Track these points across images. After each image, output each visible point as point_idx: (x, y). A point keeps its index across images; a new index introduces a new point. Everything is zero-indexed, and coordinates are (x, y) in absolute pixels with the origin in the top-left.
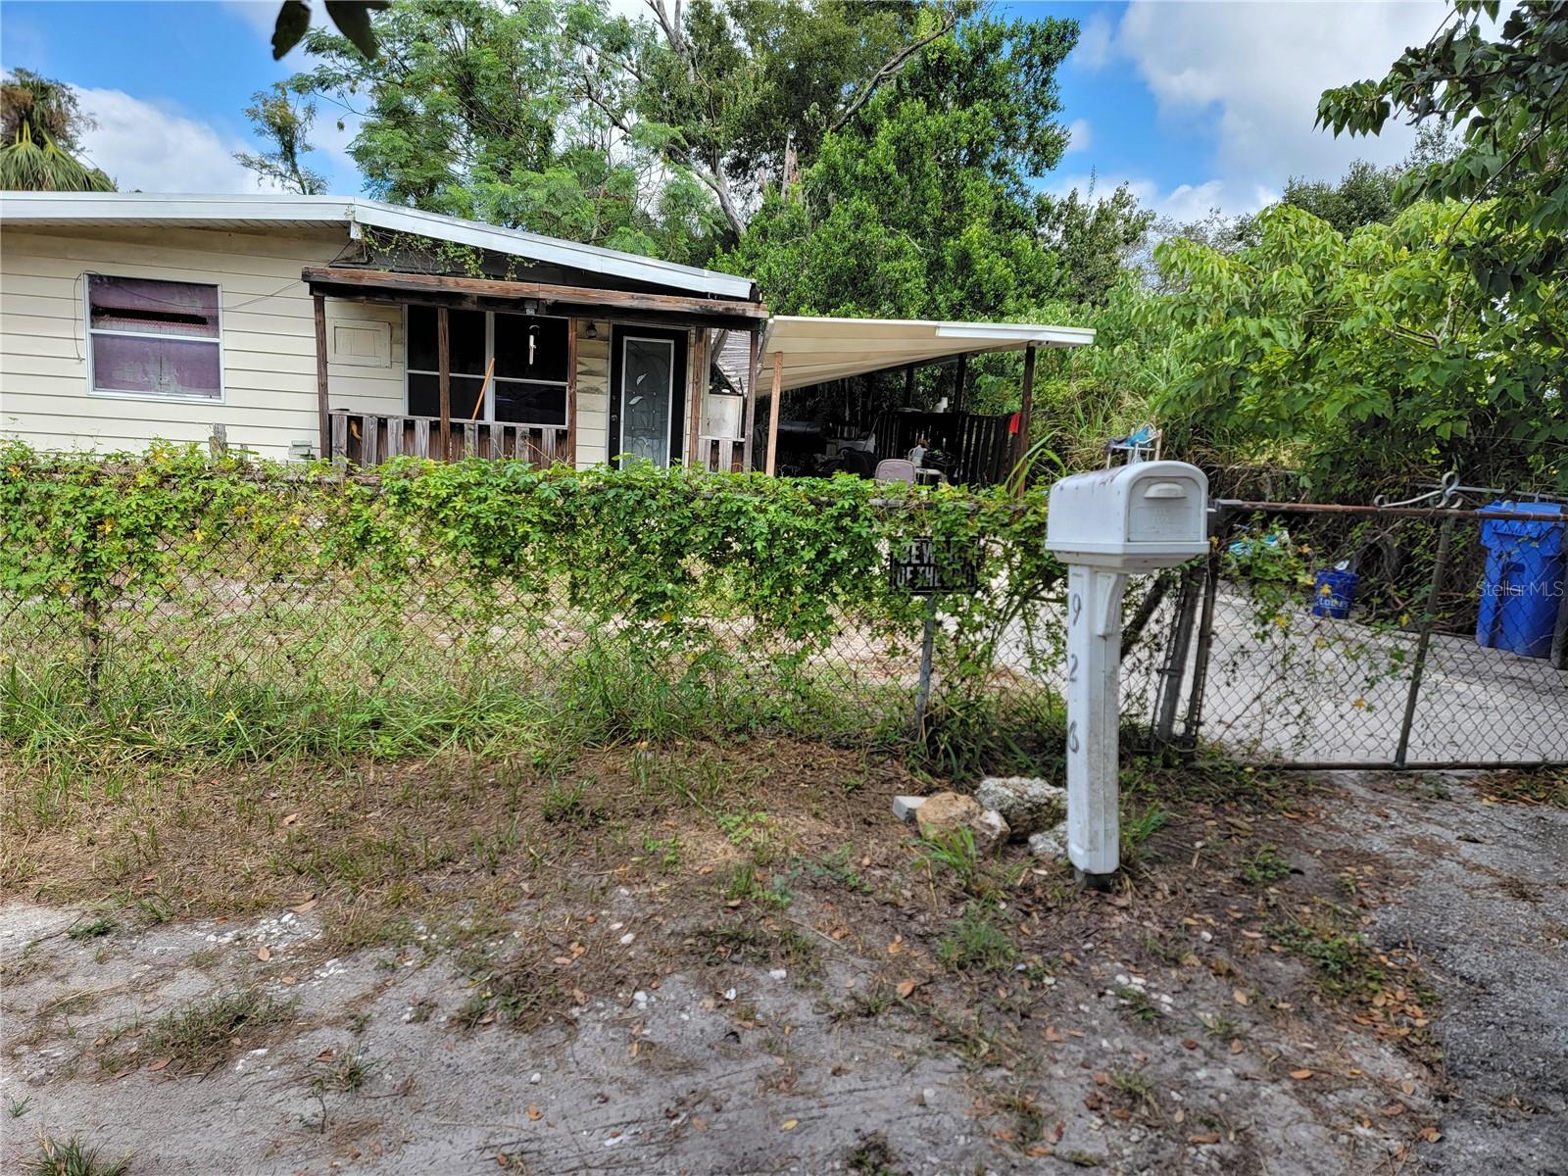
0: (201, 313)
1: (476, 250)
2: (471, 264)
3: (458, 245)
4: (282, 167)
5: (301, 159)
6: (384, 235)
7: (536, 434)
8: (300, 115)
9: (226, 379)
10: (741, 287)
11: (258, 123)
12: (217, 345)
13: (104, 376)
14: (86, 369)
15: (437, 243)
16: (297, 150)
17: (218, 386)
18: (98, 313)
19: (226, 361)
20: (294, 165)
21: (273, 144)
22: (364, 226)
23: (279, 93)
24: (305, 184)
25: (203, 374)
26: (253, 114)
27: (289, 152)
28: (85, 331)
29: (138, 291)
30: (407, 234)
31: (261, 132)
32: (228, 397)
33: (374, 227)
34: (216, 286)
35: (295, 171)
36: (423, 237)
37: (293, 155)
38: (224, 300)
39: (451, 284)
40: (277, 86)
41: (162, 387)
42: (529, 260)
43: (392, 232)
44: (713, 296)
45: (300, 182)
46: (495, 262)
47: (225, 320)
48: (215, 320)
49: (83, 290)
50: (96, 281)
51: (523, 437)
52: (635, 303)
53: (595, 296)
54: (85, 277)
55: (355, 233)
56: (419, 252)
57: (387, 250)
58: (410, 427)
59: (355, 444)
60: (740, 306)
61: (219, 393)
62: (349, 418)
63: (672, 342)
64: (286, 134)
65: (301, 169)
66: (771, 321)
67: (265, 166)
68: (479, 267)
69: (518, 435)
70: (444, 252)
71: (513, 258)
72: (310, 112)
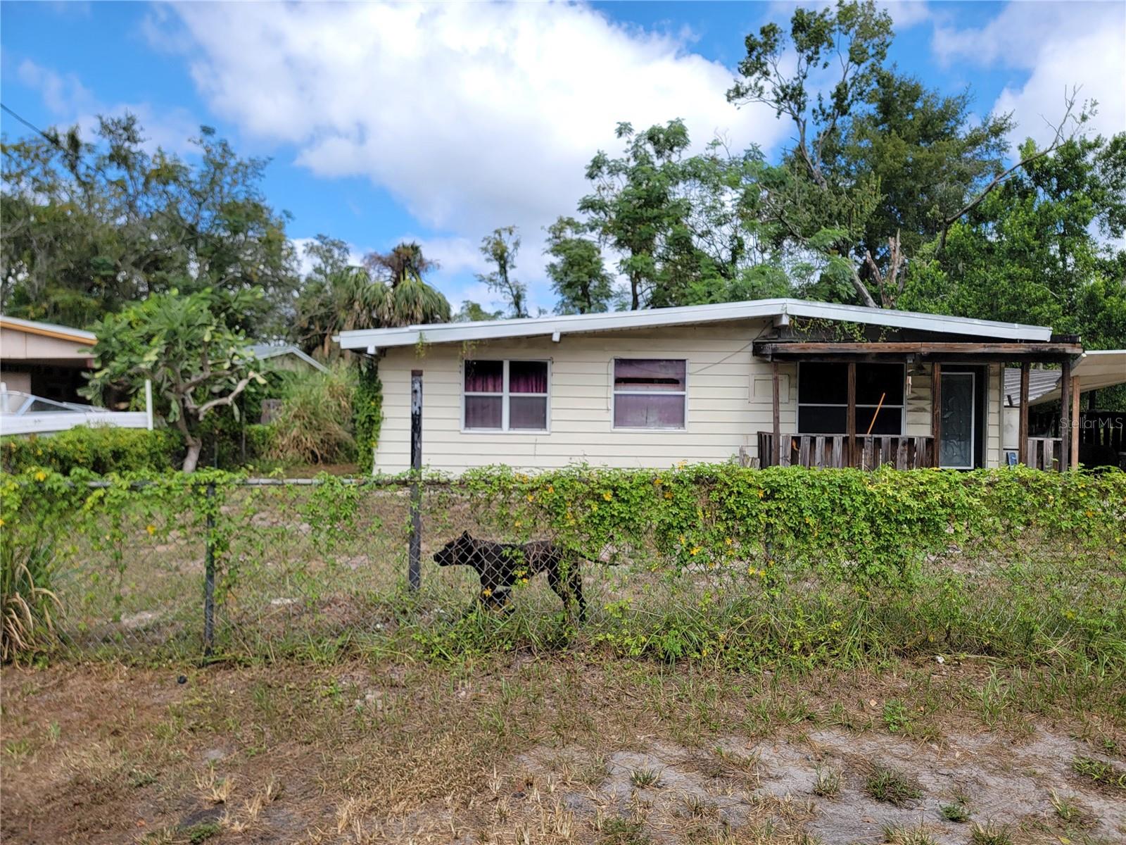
0: (675, 377)
1: (861, 325)
2: (857, 335)
3: (850, 323)
4: (500, 279)
5: (511, 274)
6: (803, 320)
7: (895, 442)
8: (510, 248)
9: (689, 417)
10: (1043, 333)
11: (487, 255)
12: (684, 396)
13: (619, 420)
14: (610, 416)
15: (836, 322)
16: (508, 269)
17: (683, 421)
18: (619, 381)
19: (689, 405)
20: (506, 278)
21: (495, 267)
22: (793, 317)
23: (497, 236)
24: (514, 289)
25: (675, 414)
26: (485, 250)
27: (503, 271)
28: (612, 392)
29: (641, 366)
30: (818, 319)
31: (488, 260)
32: (689, 428)
33: (799, 317)
34: (684, 361)
35: (506, 281)
36: (828, 320)
37: (505, 272)
38: (690, 368)
39: (851, 347)
40: (496, 232)
41: (645, 424)
42: (895, 328)
43: (809, 318)
44: (1021, 341)
45: (510, 288)
46: (872, 331)
47: (690, 381)
48: (684, 381)
49: (611, 368)
50: (620, 363)
51: (904, 444)
52: (986, 350)
53: (959, 347)
54: (613, 361)
55: (785, 321)
56: (825, 329)
57: (805, 330)
58: (829, 441)
59: (794, 454)
60: (1060, 347)
61: (683, 426)
62: (793, 438)
63: (973, 374)
64: (502, 258)
65: (511, 280)
66: (1084, 355)
67: (491, 280)
68: (862, 335)
69: (900, 443)
70: (841, 328)
71: (885, 327)
72: (517, 244)
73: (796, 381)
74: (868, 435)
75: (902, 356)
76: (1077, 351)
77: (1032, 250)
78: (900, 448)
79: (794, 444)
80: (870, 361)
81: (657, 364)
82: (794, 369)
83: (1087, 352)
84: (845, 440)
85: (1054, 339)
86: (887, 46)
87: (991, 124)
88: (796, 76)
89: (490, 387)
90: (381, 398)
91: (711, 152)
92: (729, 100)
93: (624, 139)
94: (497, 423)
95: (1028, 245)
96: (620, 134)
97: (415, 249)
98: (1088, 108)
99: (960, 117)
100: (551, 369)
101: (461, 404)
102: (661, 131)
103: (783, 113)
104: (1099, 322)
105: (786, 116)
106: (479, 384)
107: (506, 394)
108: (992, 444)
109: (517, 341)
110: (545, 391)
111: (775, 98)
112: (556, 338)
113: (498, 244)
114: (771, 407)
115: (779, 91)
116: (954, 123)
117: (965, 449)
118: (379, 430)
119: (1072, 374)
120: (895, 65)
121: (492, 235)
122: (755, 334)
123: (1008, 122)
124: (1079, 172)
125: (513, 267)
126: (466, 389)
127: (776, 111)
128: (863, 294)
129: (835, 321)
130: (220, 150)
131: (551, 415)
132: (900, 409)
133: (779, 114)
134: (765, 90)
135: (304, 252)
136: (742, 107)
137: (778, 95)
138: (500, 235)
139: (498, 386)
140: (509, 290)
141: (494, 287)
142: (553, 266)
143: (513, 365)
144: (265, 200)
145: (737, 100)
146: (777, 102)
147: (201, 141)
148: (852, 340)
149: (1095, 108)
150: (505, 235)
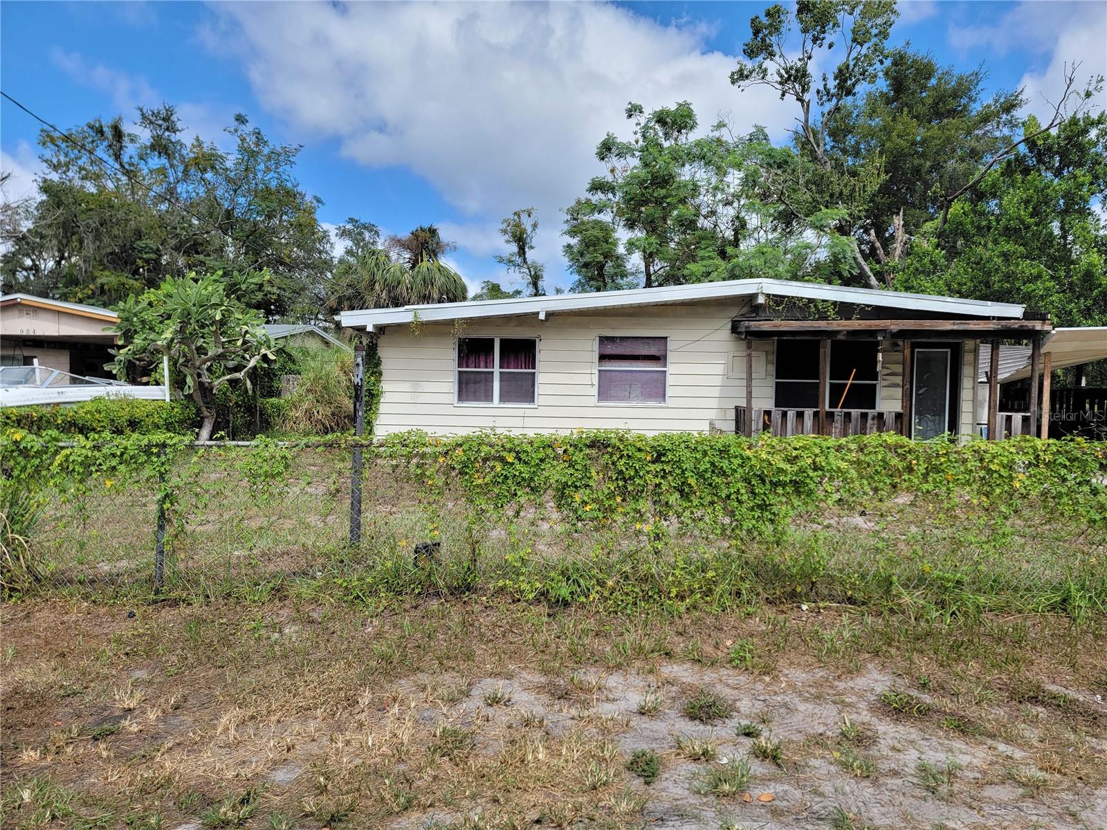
0: (657, 354)
1: (835, 303)
2: (831, 312)
3: (824, 301)
4: (519, 260)
5: (530, 255)
6: (778, 299)
7: (864, 416)
8: (529, 230)
9: (669, 392)
11: (507, 237)
12: (665, 372)
13: (604, 393)
14: (595, 391)
15: (811, 301)
16: (527, 250)
17: (664, 396)
18: (603, 357)
19: (670, 380)
20: (525, 259)
21: (514, 248)
22: (768, 295)
23: (516, 217)
24: (532, 269)
25: (657, 390)
26: (505, 232)
27: (522, 252)
28: (596, 368)
29: (624, 344)
30: (793, 297)
31: (508, 242)
32: (670, 402)
33: (774, 295)
34: (666, 338)
35: (525, 261)
36: (802, 298)
37: (524, 253)
38: (671, 345)
39: (822, 325)
40: (515, 213)
41: (628, 398)
42: (869, 306)
43: (784, 297)
44: (994, 318)
45: (529, 269)
46: (845, 310)
47: (671, 357)
48: (665, 357)
49: (596, 346)
50: (603, 340)
51: (873, 419)
52: (955, 327)
53: (928, 325)
54: (598, 338)
55: (761, 300)
56: (800, 307)
57: (781, 308)
58: (800, 415)
59: (766, 427)
60: (1029, 324)
61: (665, 401)
62: (765, 411)
63: (949, 350)
64: (521, 241)
65: (529, 261)
66: (1053, 332)
67: (510, 261)
68: (836, 313)
69: (870, 417)
70: (815, 306)
71: (858, 305)
72: (535, 226)
73: (773, 358)
74: (839, 410)
75: (873, 333)
76: (1047, 328)
77: (1027, 228)
78: (870, 422)
79: (766, 418)
80: (840, 337)
81: (640, 342)
82: (772, 345)
83: (1056, 329)
84: (816, 414)
85: (1026, 316)
86: (891, 25)
87: (1002, 100)
88: (801, 57)
89: (482, 364)
90: (381, 374)
91: (717, 134)
92: (733, 83)
93: (634, 120)
94: (488, 397)
95: (1022, 222)
96: (630, 116)
97: (433, 232)
98: (1094, 84)
99: (973, 93)
100: (539, 346)
101: (454, 378)
102: (668, 113)
103: (787, 95)
104: (1095, 300)
105: (791, 98)
106: (472, 360)
107: (497, 370)
108: (965, 418)
109: (507, 319)
110: (534, 367)
111: (779, 79)
112: (542, 316)
113: (518, 225)
114: (744, 383)
115: (783, 72)
116: (967, 100)
117: (939, 424)
118: (378, 402)
119: (1043, 351)
120: (908, 43)
121: (512, 217)
122: (734, 312)
123: (1020, 98)
124: (1082, 149)
125: (532, 247)
126: (460, 365)
127: (780, 92)
128: (866, 273)
129: (809, 299)
130: (254, 138)
131: (539, 389)
132: (875, 385)
133: (783, 95)
134: (769, 72)
135: (336, 235)
136: (746, 89)
137: (782, 76)
138: (519, 217)
139: (489, 362)
140: (527, 271)
141: (513, 267)
142: (569, 246)
143: (503, 342)
144: (297, 186)
145: (741, 83)
146: (781, 83)
147: (236, 131)
148: (826, 318)
149: (1100, 84)
150: (524, 217)
